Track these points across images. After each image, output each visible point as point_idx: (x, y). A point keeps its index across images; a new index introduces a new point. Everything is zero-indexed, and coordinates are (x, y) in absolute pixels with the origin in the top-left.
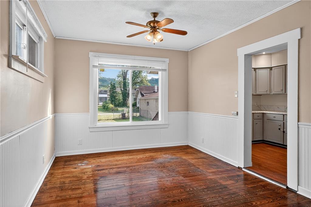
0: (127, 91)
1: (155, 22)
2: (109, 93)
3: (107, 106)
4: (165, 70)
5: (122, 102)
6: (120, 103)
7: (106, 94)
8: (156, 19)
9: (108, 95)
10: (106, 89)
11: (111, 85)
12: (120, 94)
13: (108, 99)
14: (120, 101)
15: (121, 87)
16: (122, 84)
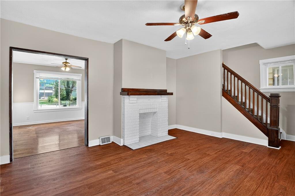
0: (70, 88)
1: (66, 62)
2: (54, 90)
3: (52, 100)
4: (80, 80)
5: (65, 96)
6: (64, 97)
7: (52, 90)
8: (67, 61)
9: (53, 91)
10: (51, 86)
11: (56, 83)
12: (64, 90)
13: (53, 94)
14: (64, 96)
15: (65, 85)
16: (66, 82)
